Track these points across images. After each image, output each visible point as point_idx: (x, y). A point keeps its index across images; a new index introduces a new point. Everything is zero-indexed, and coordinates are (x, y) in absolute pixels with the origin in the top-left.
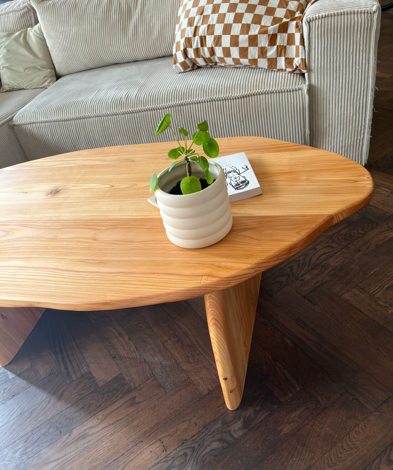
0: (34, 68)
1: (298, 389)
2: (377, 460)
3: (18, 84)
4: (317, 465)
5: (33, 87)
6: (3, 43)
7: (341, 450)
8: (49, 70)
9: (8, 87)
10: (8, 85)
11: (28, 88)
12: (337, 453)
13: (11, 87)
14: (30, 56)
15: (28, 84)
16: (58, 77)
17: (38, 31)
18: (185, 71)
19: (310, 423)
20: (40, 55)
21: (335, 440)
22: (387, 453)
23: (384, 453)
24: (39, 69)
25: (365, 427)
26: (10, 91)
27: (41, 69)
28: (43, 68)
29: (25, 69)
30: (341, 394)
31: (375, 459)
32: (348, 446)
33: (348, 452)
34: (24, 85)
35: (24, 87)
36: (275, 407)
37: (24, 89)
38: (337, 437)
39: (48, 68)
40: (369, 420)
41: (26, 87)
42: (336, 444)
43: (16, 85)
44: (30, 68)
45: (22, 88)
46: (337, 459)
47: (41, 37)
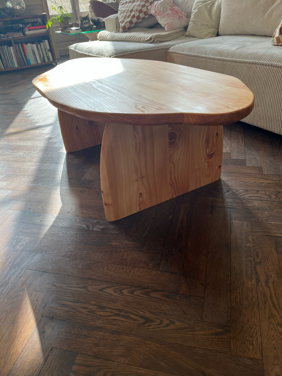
0: (207, 25)
1: (143, 236)
2: (128, 286)
3: (193, 33)
4: (104, 264)
5: (200, 37)
6: (199, 5)
7: (121, 269)
8: (214, 29)
9: (188, 33)
10: (189, 32)
11: (197, 37)
12: (118, 268)
13: (189, 34)
14: (208, 18)
15: (198, 34)
16: (218, 35)
17: (220, 3)
18: (277, 45)
19: (127, 250)
20: (214, 18)
21: (125, 264)
22: (137, 289)
23: (135, 287)
24: (209, 27)
25: (145, 272)
26: (188, 36)
27: (210, 27)
28: (212, 27)
29: (202, 25)
30: (158, 253)
31: (128, 285)
32: (127, 270)
33: (122, 272)
34: (196, 35)
35: (195, 36)
36: (124, 233)
37: (195, 37)
38: (128, 264)
39: (214, 28)
40: (151, 272)
41: (196, 36)
42: (124, 265)
43: (192, 33)
44: (205, 25)
45: (194, 36)
46: (114, 269)
47: (220, 7)
